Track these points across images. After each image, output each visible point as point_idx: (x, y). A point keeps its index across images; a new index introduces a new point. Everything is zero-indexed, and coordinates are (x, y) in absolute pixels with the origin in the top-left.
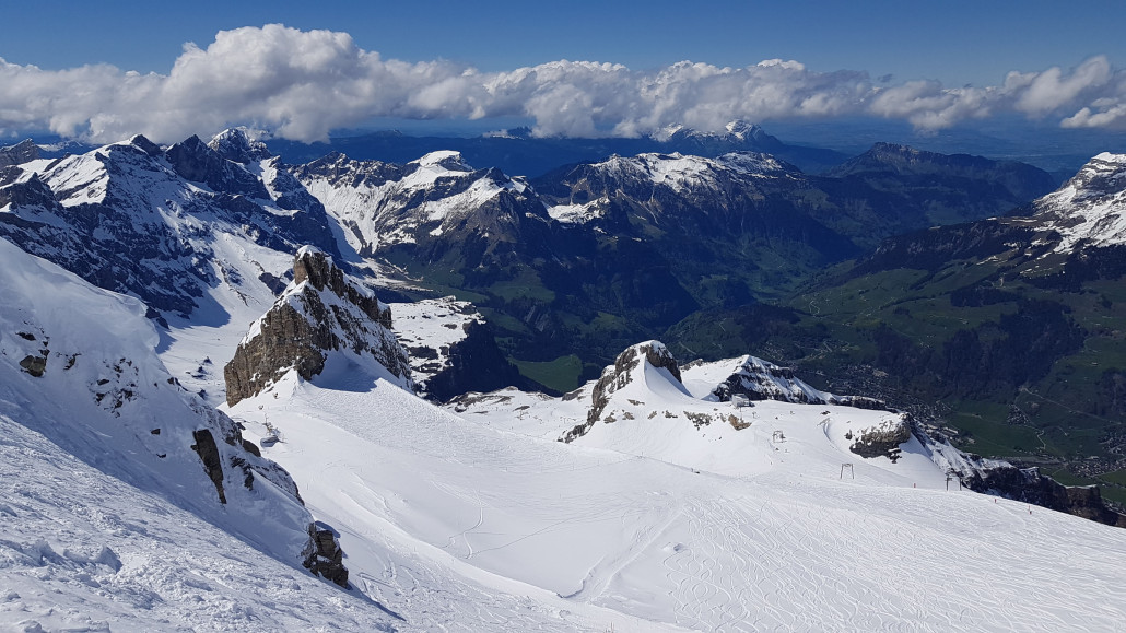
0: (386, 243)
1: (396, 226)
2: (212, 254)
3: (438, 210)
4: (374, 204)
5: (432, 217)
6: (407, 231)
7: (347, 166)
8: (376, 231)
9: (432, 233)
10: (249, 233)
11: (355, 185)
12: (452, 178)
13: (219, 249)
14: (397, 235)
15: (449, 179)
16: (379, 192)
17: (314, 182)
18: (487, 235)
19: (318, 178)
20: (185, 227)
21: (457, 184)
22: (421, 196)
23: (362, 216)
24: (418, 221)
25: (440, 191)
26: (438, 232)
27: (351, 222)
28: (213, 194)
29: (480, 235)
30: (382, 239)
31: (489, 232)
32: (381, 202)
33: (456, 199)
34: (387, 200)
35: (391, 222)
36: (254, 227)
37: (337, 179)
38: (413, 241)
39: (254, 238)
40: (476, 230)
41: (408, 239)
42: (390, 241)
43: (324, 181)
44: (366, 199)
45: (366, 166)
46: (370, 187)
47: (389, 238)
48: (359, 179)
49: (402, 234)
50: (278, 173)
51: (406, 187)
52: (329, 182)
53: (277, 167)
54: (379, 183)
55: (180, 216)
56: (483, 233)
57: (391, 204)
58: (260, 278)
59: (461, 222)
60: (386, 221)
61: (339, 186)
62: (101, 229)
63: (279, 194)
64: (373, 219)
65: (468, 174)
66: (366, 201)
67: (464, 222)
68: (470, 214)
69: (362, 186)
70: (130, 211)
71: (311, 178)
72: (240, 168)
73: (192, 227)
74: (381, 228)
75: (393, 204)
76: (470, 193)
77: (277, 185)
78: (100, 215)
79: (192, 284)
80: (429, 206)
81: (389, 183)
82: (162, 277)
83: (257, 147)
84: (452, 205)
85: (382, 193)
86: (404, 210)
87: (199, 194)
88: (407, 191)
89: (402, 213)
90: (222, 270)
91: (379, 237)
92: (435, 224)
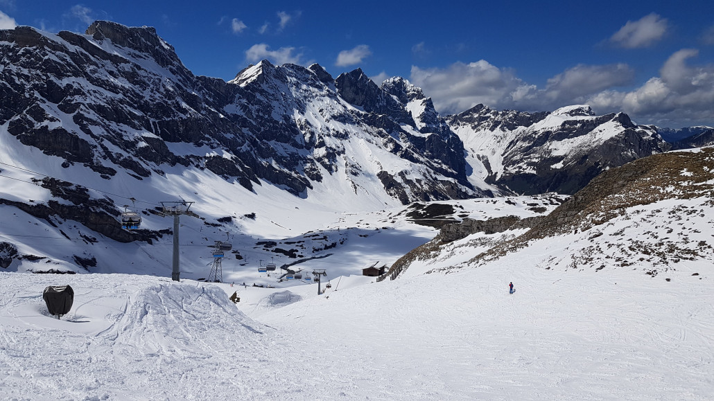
0: (510, 173)
1: (521, 160)
2: (343, 152)
3: (561, 148)
4: (506, 143)
5: (555, 154)
6: (529, 164)
7: (488, 115)
8: (503, 164)
9: (553, 167)
10: (385, 145)
11: (492, 130)
12: (579, 122)
13: (351, 149)
14: (520, 167)
15: (576, 122)
16: (511, 135)
17: (460, 127)
18: (608, 168)
19: (464, 125)
20: (328, 128)
21: (582, 127)
22: (547, 136)
23: (494, 152)
24: (541, 157)
25: (565, 132)
26: (559, 166)
27: (483, 157)
28: (363, 113)
29: (600, 168)
30: (507, 170)
31: (610, 166)
32: (512, 142)
33: (579, 140)
34: (517, 141)
35: (517, 157)
36: (391, 141)
37: (479, 125)
38: (534, 172)
39: (389, 149)
40: (597, 164)
41: (530, 171)
42: (514, 172)
43: (469, 127)
44: (499, 140)
45: (503, 115)
46: (504, 131)
47: (512, 170)
48: (496, 124)
49: (525, 167)
50: (425, 109)
51: (535, 130)
52: (473, 128)
53: (427, 105)
54: (512, 128)
55: (328, 121)
56: (604, 166)
57: (519, 144)
58: (378, 175)
59: (581, 158)
60: (512, 157)
61: (479, 130)
62: (233, 106)
63: (424, 125)
64: (502, 155)
65: (594, 118)
66: (499, 142)
67: (585, 157)
68: (592, 151)
69: (498, 131)
70: (274, 103)
71: (459, 124)
72: (393, 100)
73: (334, 130)
74: (507, 162)
75: (521, 144)
76: (595, 134)
77: (424, 118)
78: (238, 95)
79: (315, 170)
80: (555, 145)
81: (521, 128)
82: (285, 158)
83: (414, 91)
84: (575, 144)
85: (514, 136)
86: (530, 148)
87: (352, 112)
88: (535, 133)
89: (527, 151)
90: (346, 164)
91: (505, 169)
92: (557, 159)
